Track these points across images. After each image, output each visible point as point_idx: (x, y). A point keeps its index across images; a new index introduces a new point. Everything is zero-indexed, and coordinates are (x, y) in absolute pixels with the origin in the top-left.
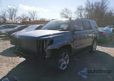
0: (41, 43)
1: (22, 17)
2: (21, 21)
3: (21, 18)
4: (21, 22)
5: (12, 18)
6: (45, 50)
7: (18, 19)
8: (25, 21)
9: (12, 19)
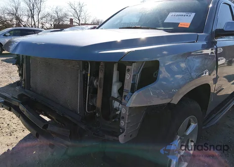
0: (101, 75)
1: (54, 15)
2: (52, 23)
3: (52, 16)
4: (51, 25)
5: (33, 15)
6: (116, 104)
7: (45, 19)
8: (61, 23)
9: (33, 17)
